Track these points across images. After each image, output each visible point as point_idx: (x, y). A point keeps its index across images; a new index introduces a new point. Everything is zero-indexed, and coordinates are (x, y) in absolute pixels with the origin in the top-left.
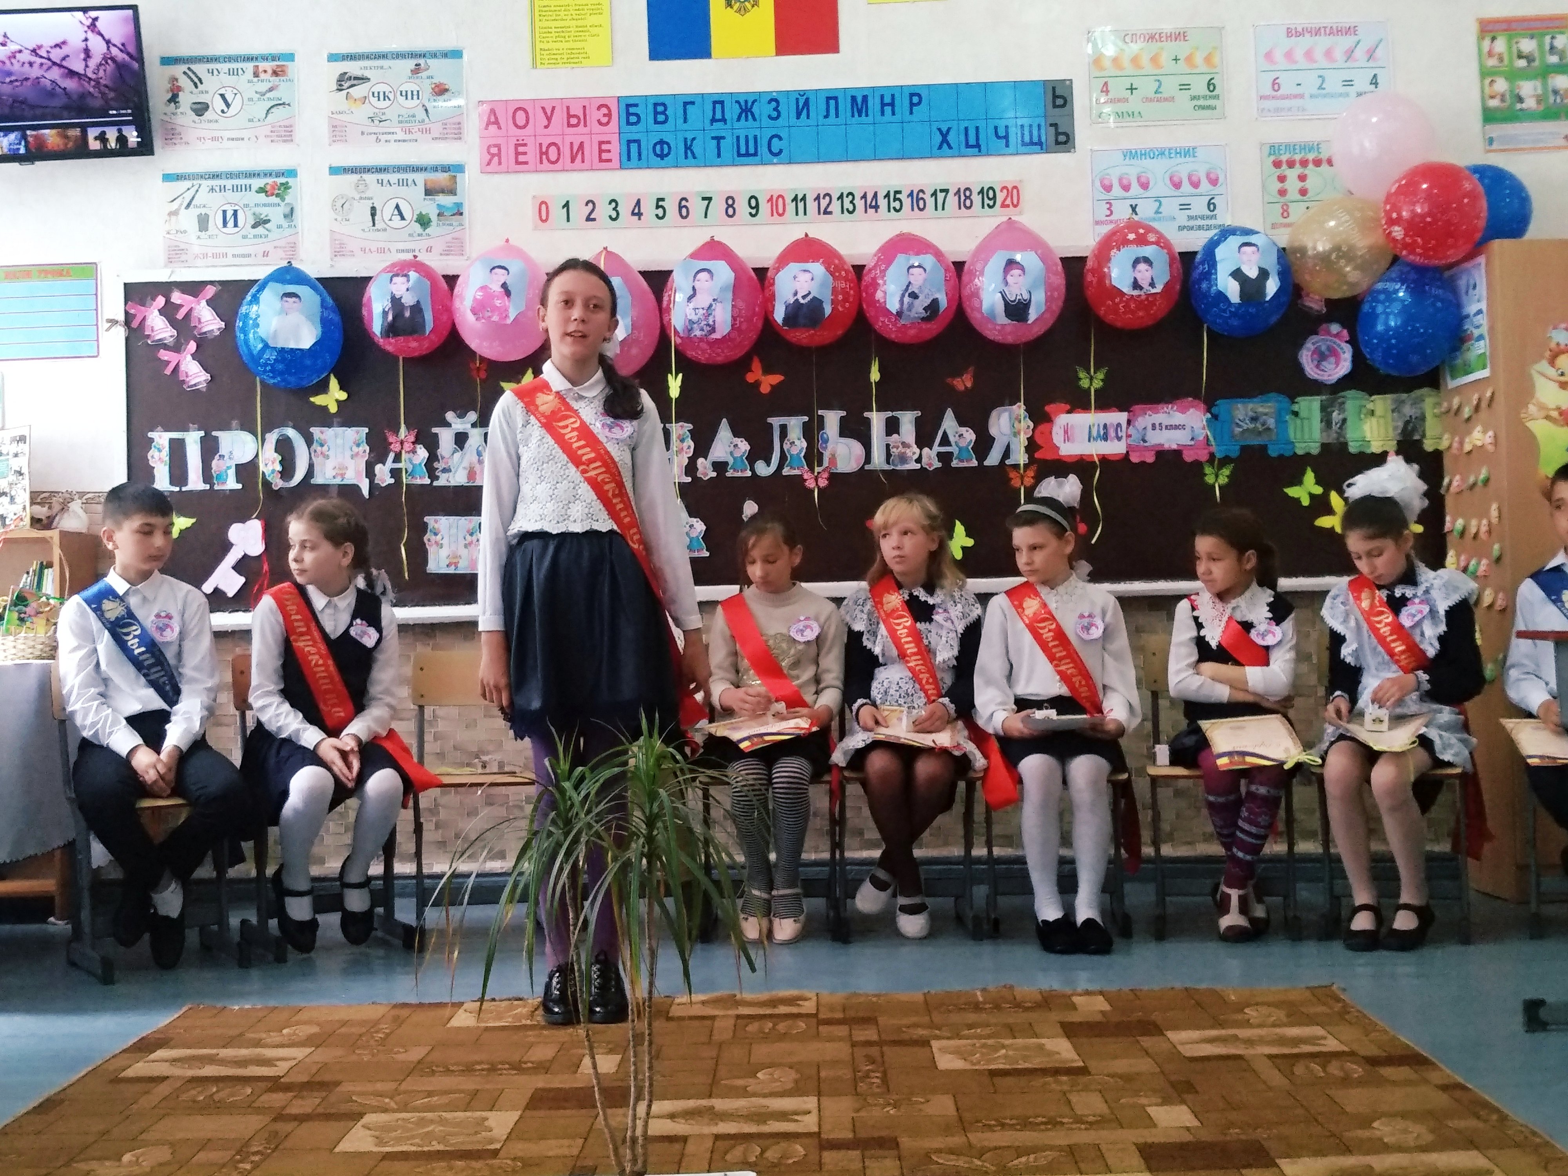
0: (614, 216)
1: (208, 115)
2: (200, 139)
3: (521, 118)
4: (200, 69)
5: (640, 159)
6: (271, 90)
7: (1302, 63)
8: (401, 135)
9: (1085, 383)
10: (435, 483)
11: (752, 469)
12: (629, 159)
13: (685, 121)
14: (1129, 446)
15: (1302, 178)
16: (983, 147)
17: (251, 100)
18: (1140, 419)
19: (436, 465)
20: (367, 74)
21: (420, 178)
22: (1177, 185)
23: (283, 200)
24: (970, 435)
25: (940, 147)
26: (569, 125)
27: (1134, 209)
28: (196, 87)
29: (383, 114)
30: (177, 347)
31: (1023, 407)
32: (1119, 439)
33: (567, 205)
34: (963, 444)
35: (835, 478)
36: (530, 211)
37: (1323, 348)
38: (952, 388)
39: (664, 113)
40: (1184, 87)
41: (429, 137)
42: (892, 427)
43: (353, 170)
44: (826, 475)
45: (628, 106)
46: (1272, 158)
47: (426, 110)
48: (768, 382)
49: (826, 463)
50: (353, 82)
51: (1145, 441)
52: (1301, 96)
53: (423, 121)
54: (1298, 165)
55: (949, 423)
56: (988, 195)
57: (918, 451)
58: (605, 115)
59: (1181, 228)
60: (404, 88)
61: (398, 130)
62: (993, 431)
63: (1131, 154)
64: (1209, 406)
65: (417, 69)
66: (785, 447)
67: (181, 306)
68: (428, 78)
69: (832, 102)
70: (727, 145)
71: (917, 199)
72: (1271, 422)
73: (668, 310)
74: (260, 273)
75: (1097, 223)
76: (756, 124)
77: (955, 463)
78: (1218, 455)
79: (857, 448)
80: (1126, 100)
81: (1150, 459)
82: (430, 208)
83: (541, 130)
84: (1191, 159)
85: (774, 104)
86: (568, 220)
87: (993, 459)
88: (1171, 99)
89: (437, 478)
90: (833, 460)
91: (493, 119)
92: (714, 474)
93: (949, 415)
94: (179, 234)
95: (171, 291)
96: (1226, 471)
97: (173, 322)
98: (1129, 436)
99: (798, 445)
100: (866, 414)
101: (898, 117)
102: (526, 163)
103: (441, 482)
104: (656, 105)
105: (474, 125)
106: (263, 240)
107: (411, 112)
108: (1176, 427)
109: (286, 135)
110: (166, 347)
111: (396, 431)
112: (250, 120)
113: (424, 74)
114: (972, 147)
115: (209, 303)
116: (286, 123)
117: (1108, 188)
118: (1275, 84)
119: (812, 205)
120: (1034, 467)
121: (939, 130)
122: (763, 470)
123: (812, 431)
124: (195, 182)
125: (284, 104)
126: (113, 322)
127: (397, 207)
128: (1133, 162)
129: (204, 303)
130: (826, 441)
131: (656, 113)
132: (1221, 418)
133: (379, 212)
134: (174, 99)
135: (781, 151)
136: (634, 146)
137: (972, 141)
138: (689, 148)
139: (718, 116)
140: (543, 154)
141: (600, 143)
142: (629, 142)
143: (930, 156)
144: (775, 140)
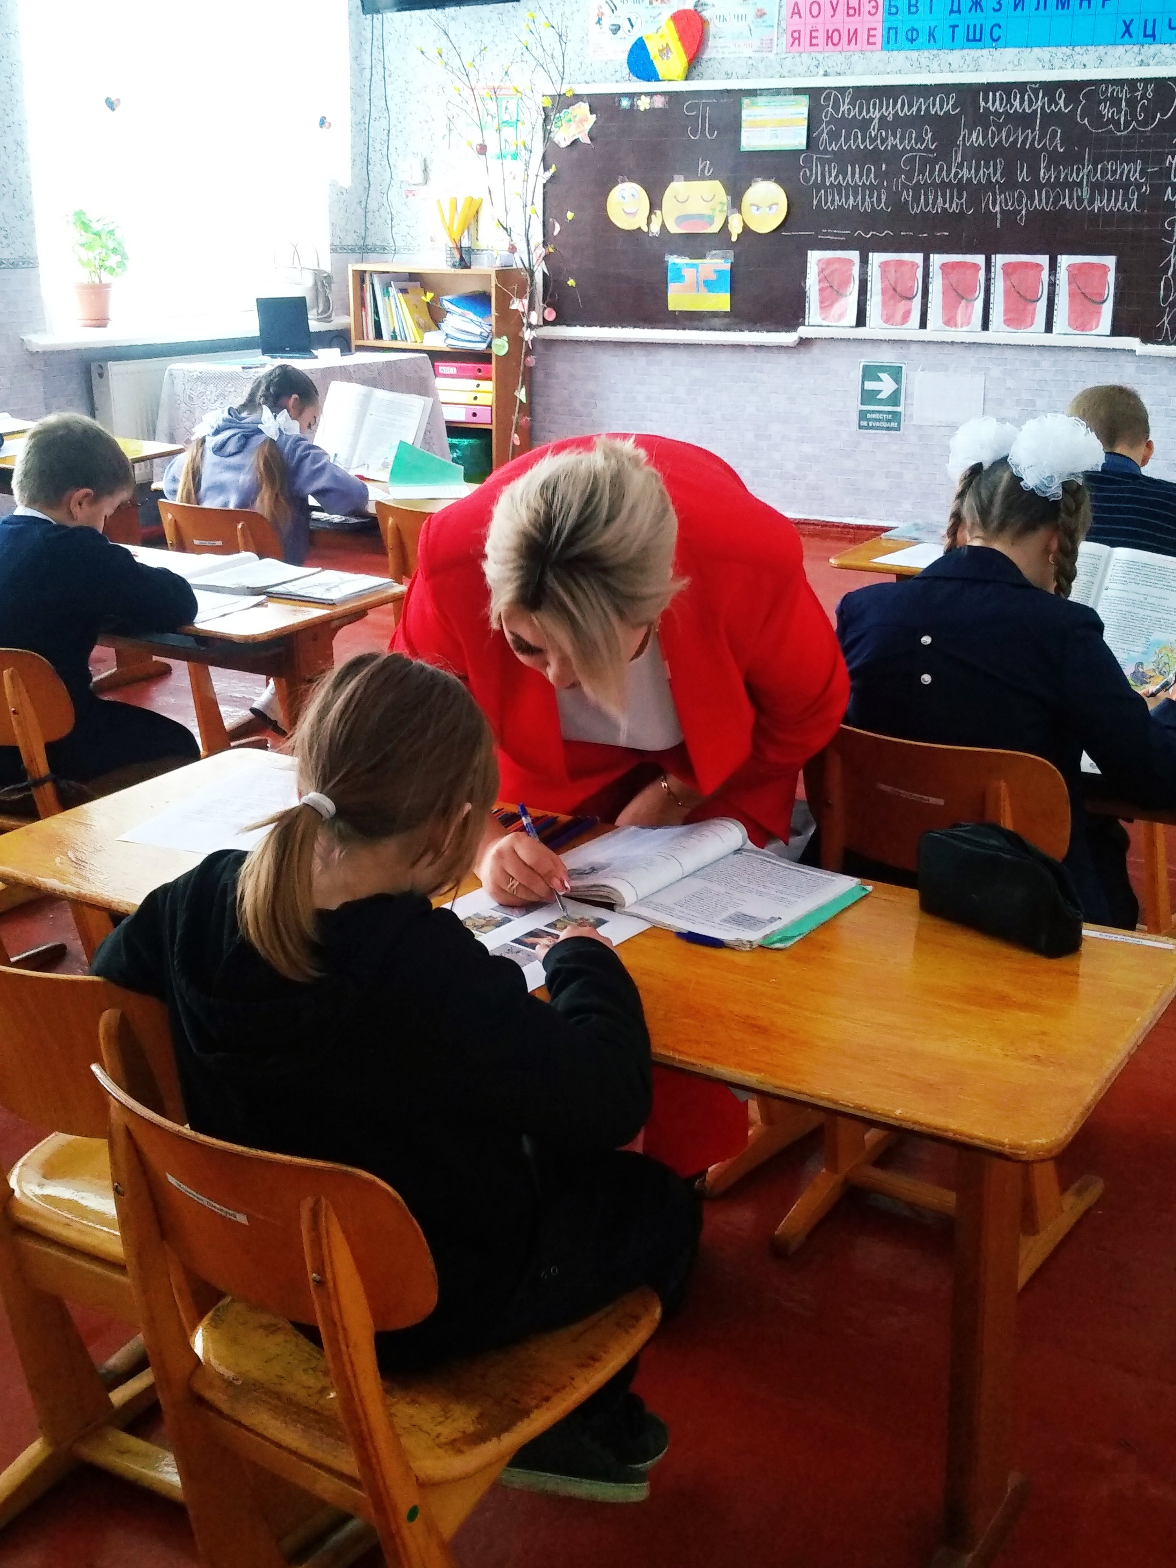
5: (896, 42)
16: (1157, 40)
26: (848, 15)
70: (960, 32)
83: (828, 18)
102: (817, 45)
135: (999, 38)
136: (892, 32)
137: (1149, 31)
138: (931, 35)
139: (955, 8)
140: (829, 38)
141: (869, 30)
142: (889, 29)
143: (1115, 44)
144: (996, 29)
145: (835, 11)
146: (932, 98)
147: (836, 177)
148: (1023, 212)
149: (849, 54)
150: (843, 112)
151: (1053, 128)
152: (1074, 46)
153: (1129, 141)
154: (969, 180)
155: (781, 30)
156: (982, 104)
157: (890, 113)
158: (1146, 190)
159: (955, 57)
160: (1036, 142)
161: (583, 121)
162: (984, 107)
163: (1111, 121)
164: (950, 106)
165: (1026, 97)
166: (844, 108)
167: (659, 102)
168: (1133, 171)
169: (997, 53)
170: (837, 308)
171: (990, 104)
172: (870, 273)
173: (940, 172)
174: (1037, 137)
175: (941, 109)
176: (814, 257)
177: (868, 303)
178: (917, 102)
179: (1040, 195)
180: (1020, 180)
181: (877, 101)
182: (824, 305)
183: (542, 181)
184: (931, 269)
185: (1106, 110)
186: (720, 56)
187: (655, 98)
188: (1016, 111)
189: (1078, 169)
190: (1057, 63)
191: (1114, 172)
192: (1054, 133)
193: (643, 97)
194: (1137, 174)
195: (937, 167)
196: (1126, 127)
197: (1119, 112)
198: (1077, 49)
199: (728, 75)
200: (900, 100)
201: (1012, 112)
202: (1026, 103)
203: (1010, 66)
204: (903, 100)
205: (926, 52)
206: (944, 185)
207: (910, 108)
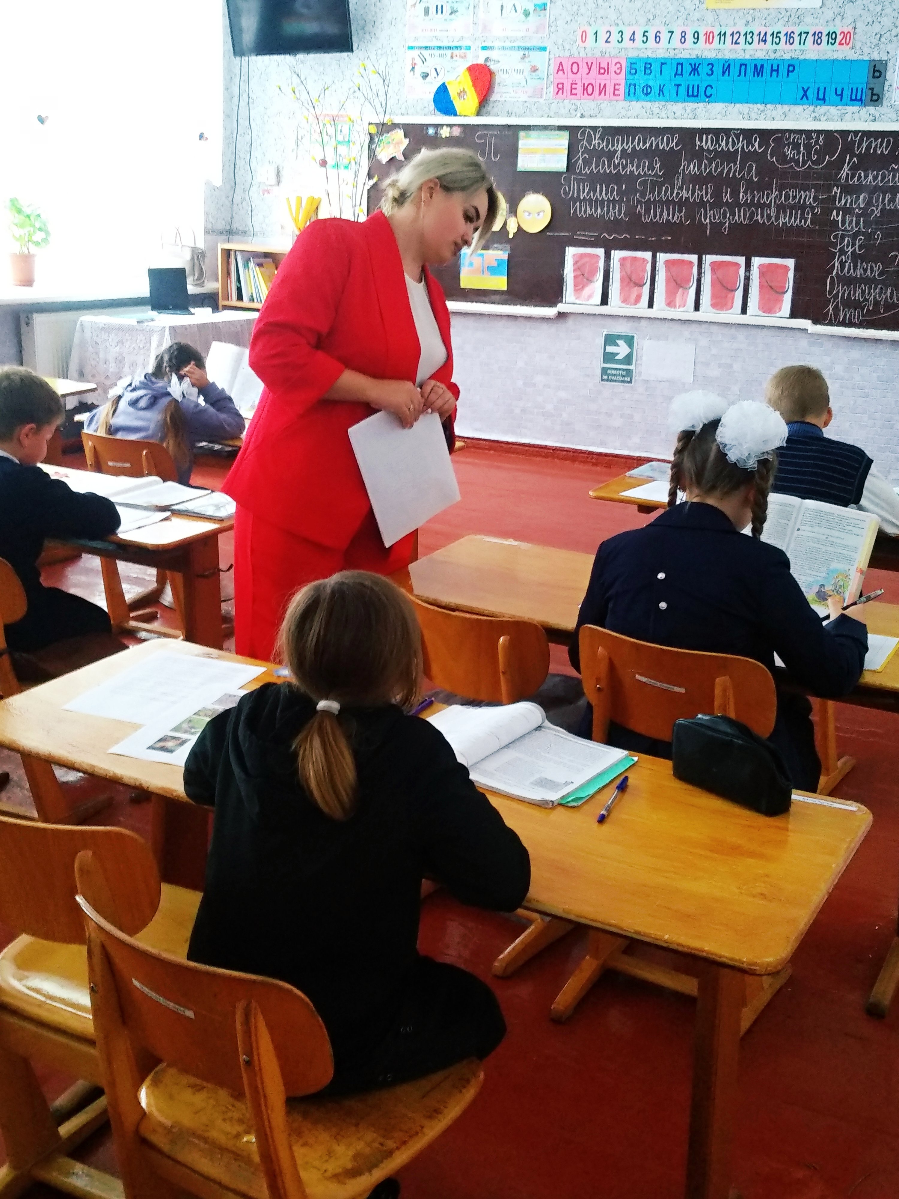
3: (575, 68)
5: (635, 95)
12: (629, 95)
13: (661, 74)
25: (802, 99)
26: (600, 73)
39: (650, 69)
69: (743, 67)
76: (699, 78)
83: (585, 75)
85: (710, 66)
91: (561, 68)
101: (780, 78)
102: (576, 94)
104: (646, 64)
121: (803, 88)
131: (646, 69)
135: (711, 95)
136: (632, 87)
137: (821, 96)
138: (661, 90)
139: (679, 72)
140: (585, 89)
141: (615, 85)
142: (630, 85)
143: (795, 104)
144: (709, 88)
145: (590, 69)
146: (661, 137)
147: (588, 193)
148: (727, 224)
149: (599, 102)
150: (594, 145)
151: (750, 163)
152: (766, 104)
153: (806, 175)
154: (687, 199)
155: (549, 82)
156: (698, 143)
157: (629, 147)
158: (818, 211)
159: (678, 107)
160: (737, 173)
161: (399, 143)
162: (699, 146)
163: (792, 159)
164: (674, 144)
165: (731, 140)
166: (595, 142)
167: (457, 132)
168: (808, 197)
169: (709, 106)
170: (587, 291)
171: (704, 143)
172: (612, 266)
173: (664, 193)
174: (738, 170)
175: (668, 145)
176: (571, 252)
177: (610, 288)
178: (649, 140)
179: (739, 211)
180: (725, 201)
181: (620, 138)
182: (578, 288)
183: (367, 187)
184: (657, 264)
185: (789, 152)
186: (503, 99)
187: (454, 129)
188: (722, 149)
189: (768, 194)
190: (753, 116)
191: (794, 198)
192: (751, 166)
193: (445, 127)
194: (811, 199)
195: (664, 189)
196: (804, 165)
197: (799, 153)
198: (769, 106)
199: (509, 114)
200: (637, 138)
201: (720, 150)
202: (730, 143)
203: (719, 116)
204: (639, 138)
205: (657, 103)
206: (668, 202)
207: (644, 144)
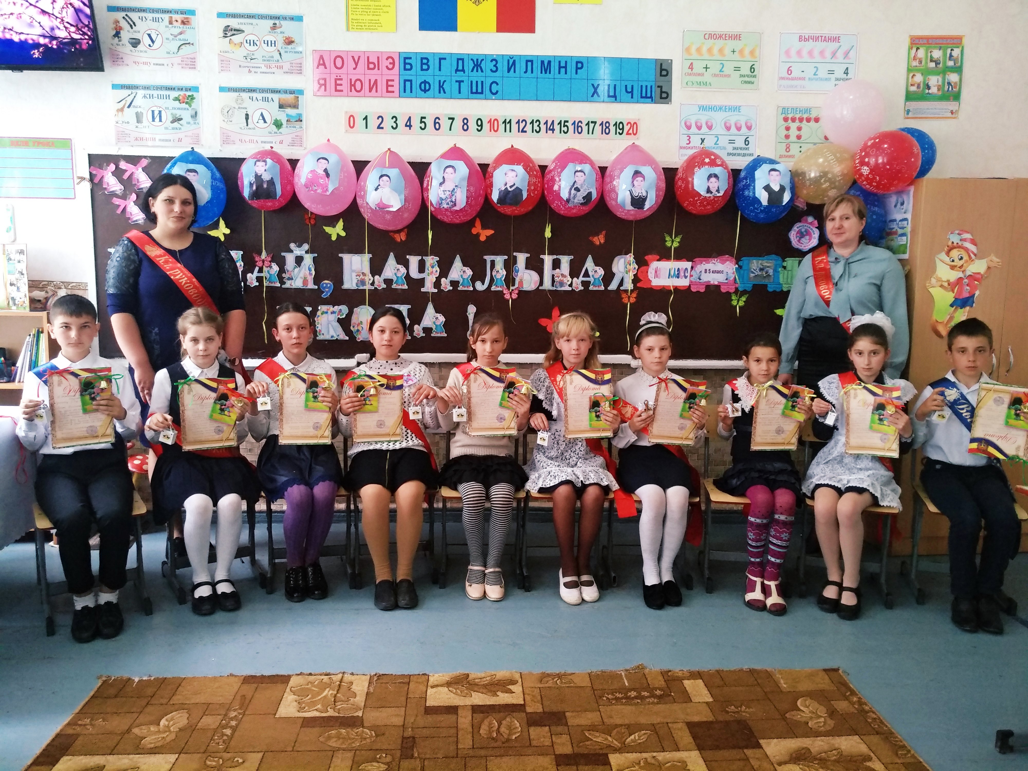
0: (395, 126)
1: (140, 47)
2: (135, 62)
3: (339, 62)
4: (134, 16)
5: (411, 92)
6: (181, 33)
7: (806, 58)
8: (264, 69)
9: (668, 244)
10: (283, 286)
11: (474, 286)
12: (405, 92)
13: (440, 70)
14: (691, 282)
15: (799, 129)
16: (618, 98)
17: (167, 39)
18: (698, 266)
19: (284, 275)
20: (242, 27)
21: (276, 97)
22: (728, 129)
23: (190, 106)
24: (601, 272)
25: (592, 96)
26: (369, 68)
27: (703, 141)
28: (132, 28)
29: (253, 54)
30: (124, 197)
31: (633, 256)
32: (686, 277)
33: (366, 118)
34: (596, 276)
35: (522, 293)
36: (343, 121)
37: (803, 230)
38: (592, 243)
39: (427, 64)
40: (737, 69)
41: (281, 71)
42: (556, 265)
43: (235, 90)
44: (517, 292)
45: (405, 59)
46: (784, 115)
47: (280, 54)
48: (485, 234)
49: (517, 286)
50: (233, 32)
51: (700, 279)
52: (804, 79)
53: (278, 61)
54: (797, 121)
55: (589, 264)
56: (619, 126)
57: (570, 280)
58: (390, 63)
59: (729, 154)
60: (266, 38)
61: (263, 66)
62: (614, 269)
63: (703, 108)
64: (738, 261)
65: (274, 27)
66: (494, 274)
67: (126, 171)
68: (281, 33)
69: (529, 64)
70: (465, 87)
71: (577, 126)
72: (771, 272)
73: (427, 190)
74: (176, 153)
75: (681, 148)
76: (483, 74)
77: (591, 288)
78: (740, 289)
79: (535, 276)
80: (702, 75)
81: (702, 290)
82: (282, 116)
83: (351, 71)
84: (737, 113)
85: (494, 63)
86: (367, 128)
87: (613, 286)
88: (729, 76)
89: (284, 283)
90: (521, 283)
91: (321, 62)
92: (451, 288)
93: (590, 259)
94: (124, 124)
95: (119, 161)
96: (744, 299)
97: (121, 181)
98: (691, 276)
99: (500, 272)
100: (542, 256)
101: (568, 76)
102: (342, 91)
103: (288, 285)
104: (422, 59)
105: (309, 64)
106: (178, 131)
107: (271, 54)
108: (718, 272)
109: (191, 64)
110: (117, 196)
111: (260, 254)
112: (168, 53)
113: (278, 30)
114: (612, 97)
115: (144, 169)
116: (192, 56)
117: (689, 128)
118: (789, 71)
119: (514, 127)
120: (636, 292)
121: (593, 85)
122: (480, 286)
123: (510, 265)
124: (133, 91)
125: (189, 43)
126: (83, 179)
127: (262, 114)
128: (704, 112)
129: (140, 170)
130: (517, 271)
131: (422, 64)
132: (744, 268)
133: (250, 117)
134: (117, 35)
136: (408, 84)
137: (612, 93)
140: (352, 85)
141: (388, 81)
145: (356, 64)
